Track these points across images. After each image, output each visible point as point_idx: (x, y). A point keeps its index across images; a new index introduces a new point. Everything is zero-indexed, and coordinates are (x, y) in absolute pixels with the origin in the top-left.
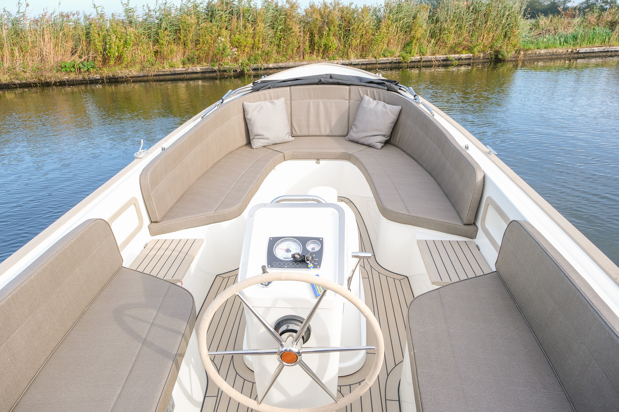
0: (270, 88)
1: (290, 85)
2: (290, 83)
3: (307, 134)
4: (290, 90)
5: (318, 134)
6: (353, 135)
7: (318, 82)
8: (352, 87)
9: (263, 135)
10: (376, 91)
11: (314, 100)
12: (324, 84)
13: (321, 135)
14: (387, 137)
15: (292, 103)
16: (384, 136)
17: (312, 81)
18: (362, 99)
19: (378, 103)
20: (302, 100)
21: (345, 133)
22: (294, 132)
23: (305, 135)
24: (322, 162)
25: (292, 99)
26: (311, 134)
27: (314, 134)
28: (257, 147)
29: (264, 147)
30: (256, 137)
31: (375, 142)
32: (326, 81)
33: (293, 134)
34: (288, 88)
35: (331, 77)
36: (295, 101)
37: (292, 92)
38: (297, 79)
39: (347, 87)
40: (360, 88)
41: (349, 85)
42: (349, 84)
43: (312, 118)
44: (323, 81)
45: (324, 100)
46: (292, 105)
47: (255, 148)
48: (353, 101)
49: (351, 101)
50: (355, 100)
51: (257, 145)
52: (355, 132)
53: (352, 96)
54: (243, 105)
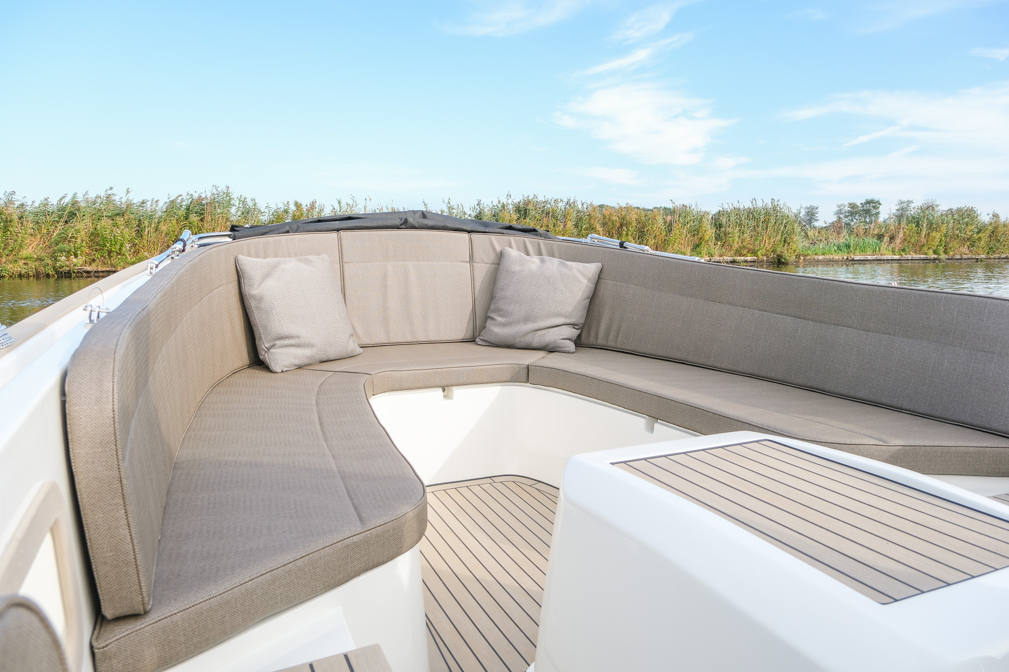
0: (288, 232)
1: (336, 227)
2: (337, 224)
3: (384, 340)
4: (340, 239)
5: (409, 339)
6: (497, 330)
7: (402, 225)
8: (474, 236)
9: (298, 337)
10: (530, 242)
11: (396, 263)
12: (414, 227)
13: (415, 340)
14: (577, 329)
15: (345, 268)
16: (573, 325)
17: (389, 223)
18: (501, 256)
19: (542, 261)
20: (369, 262)
21: (469, 335)
24: (458, 392)
25: (345, 260)
26: (394, 340)
27: (401, 339)
28: (286, 369)
29: (300, 367)
30: (279, 343)
31: (561, 338)
32: (418, 222)
34: (334, 235)
35: (424, 215)
36: (352, 263)
37: (344, 243)
38: (350, 218)
39: (466, 236)
40: (494, 238)
41: (469, 232)
42: (469, 229)
43: (394, 304)
44: (412, 222)
45: (417, 262)
46: (346, 273)
47: (279, 370)
48: (480, 264)
49: (474, 264)
50: (483, 263)
51: (286, 364)
52: (504, 325)
53: (477, 254)
54: (236, 261)
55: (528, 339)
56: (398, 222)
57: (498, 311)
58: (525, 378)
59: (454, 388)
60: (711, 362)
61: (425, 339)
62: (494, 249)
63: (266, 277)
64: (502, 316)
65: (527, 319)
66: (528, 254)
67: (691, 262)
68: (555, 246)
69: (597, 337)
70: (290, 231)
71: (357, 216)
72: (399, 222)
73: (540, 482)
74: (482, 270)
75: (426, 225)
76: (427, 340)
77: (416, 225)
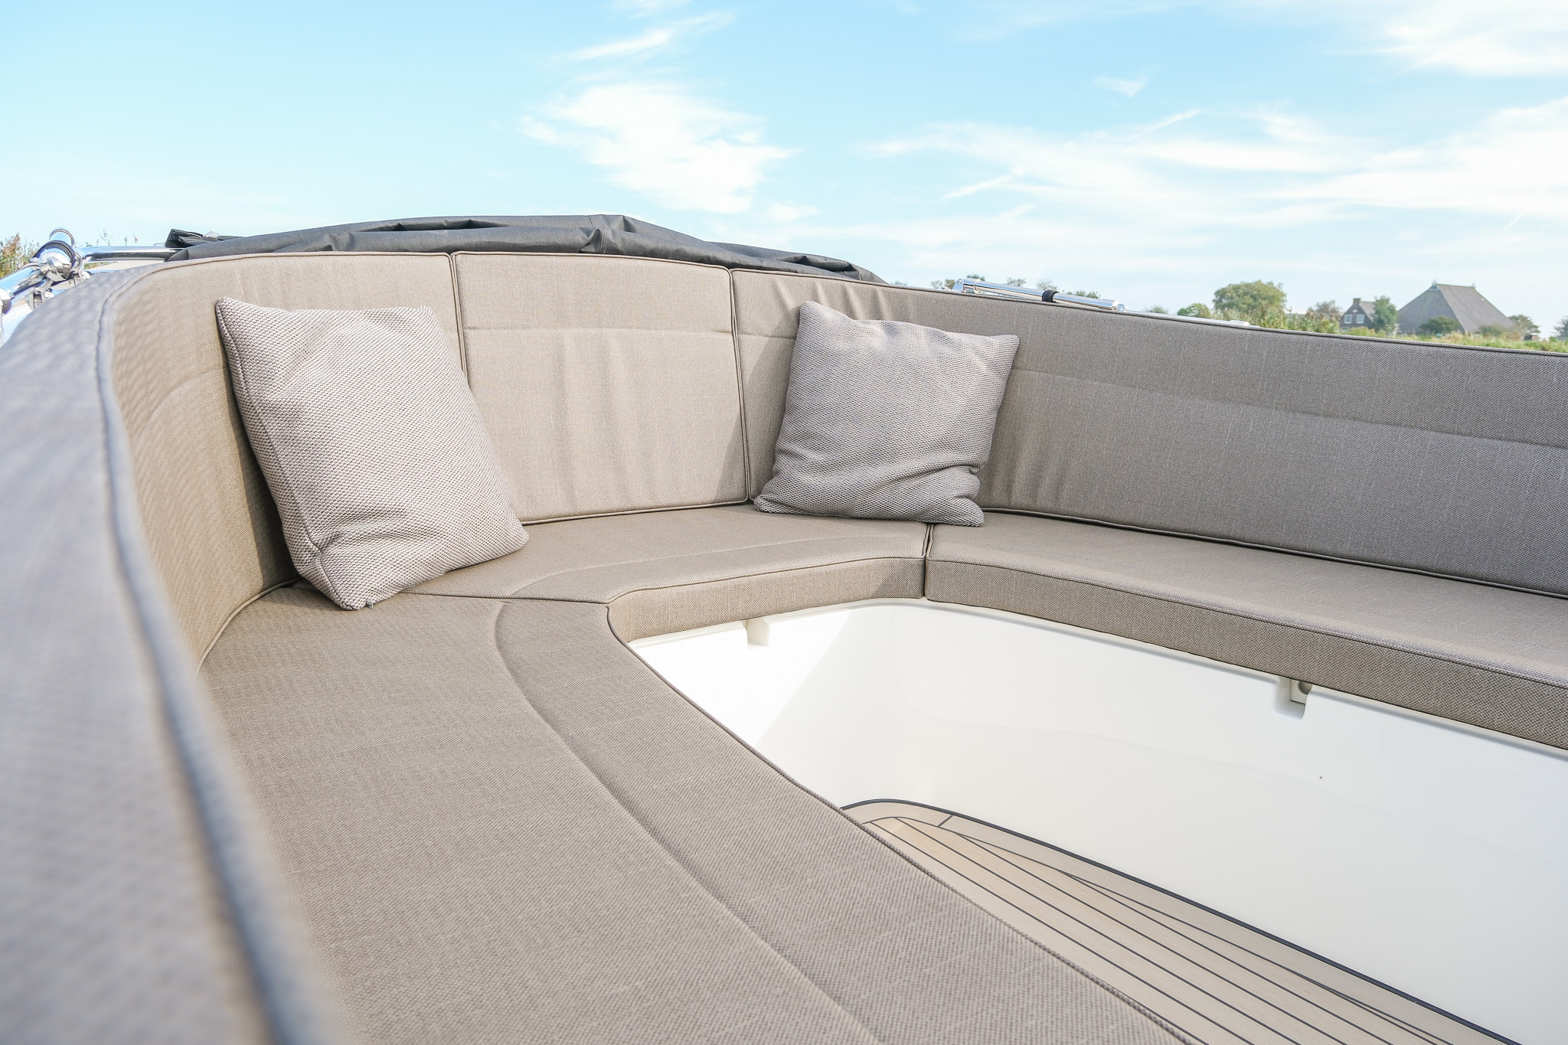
2: (446, 237)
3: (562, 508)
4: (456, 273)
5: (617, 503)
7: (588, 244)
8: (740, 276)
10: (857, 291)
11: (582, 330)
12: (614, 251)
13: (629, 506)
14: (977, 475)
15: (470, 342)
17: (560, 239)
18: (799, 318)
19: (891, 330)
20: (524, 329)
21: (735, 491)
25: (470, 322)
26: (585, 507)
28: (375, 599)
29: (405, 590)
30: (350, 529)
32: (623, 240)
34: (441, 261)
35: (628, 228)
36: (484, 332)
37: (465, 281)
38: (470, 224)
39: (723, 274)
40: (781, 281)
41: (730, 266)
42: (729, 262)
44: (611, 238)
45: (626, 330)
46: (472, 353)
47: (358, 603)
48: (753, 337)
49: (742, 337)
50: (760, 334)
51: (375, 585)
52: (823, 468)
53: (748, 316)
54: (218, 313)
55: (882, 500)
56: (580, 238)
57: (806, 437)
58: (917, 589)
59: (766, 619)
60: (1307, 542)
61: (651, 503)
62: (782, 304)
63: (302, 355)
64: (816, 449)
65: (875, 456)
66: (851, 314)
67: (1249, 332)
68: (910, 300)
69: (1009, 490)
70: (334, 248)
71: (487, 221)
72: (583, 238)
73: (953, 814)
74: (758, 347)
75: (641, 247)
77: (620, 246)
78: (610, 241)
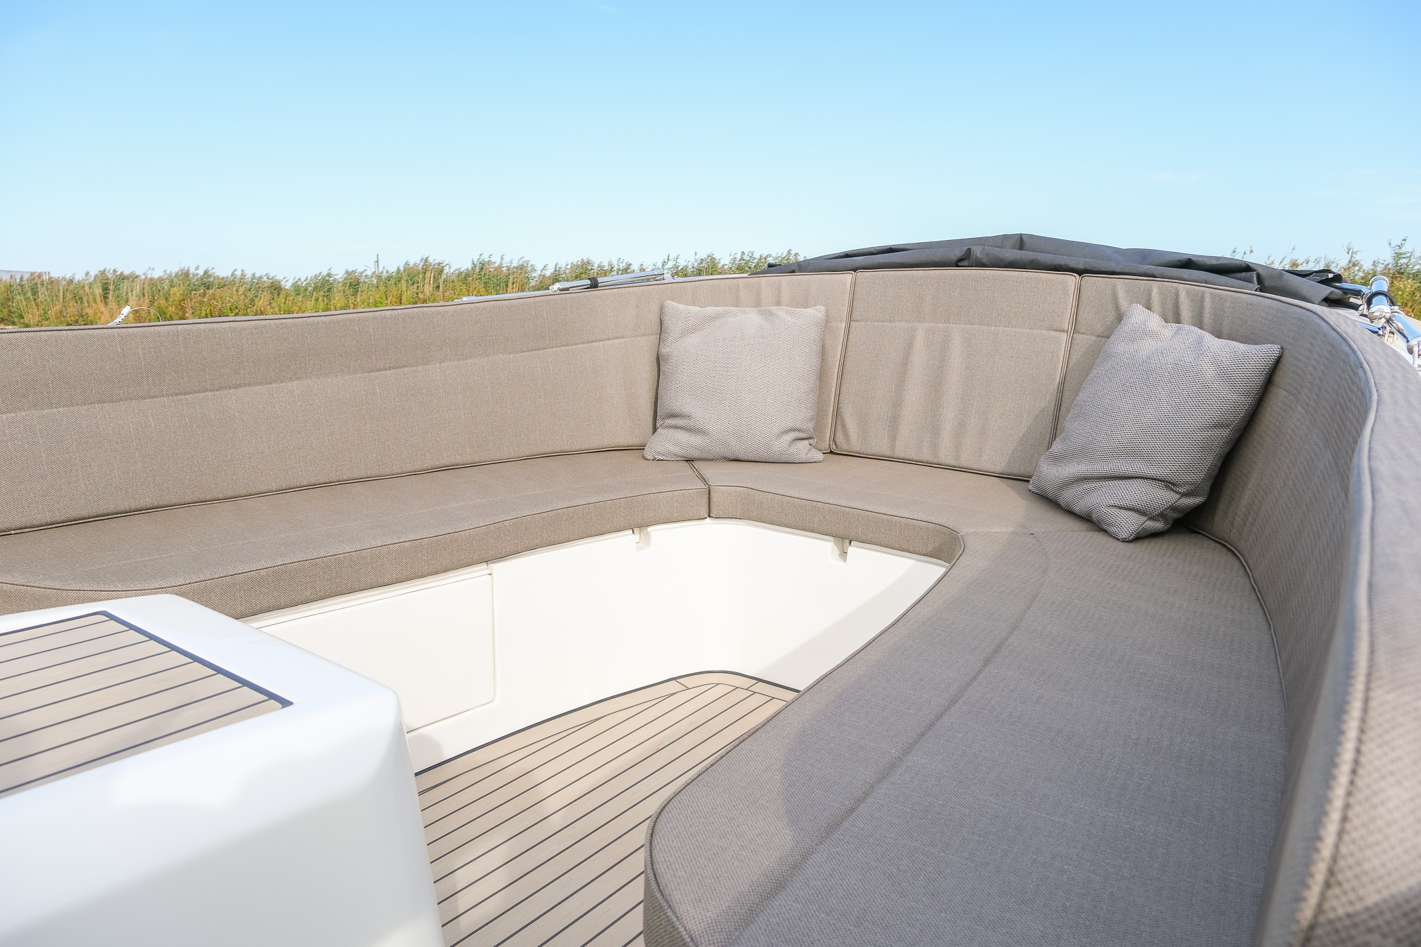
2: (859, 260)
4: (855, 284)
5: (926, 456)
7: (962, 260)
8: (1089, 280)
9: (689, 417)
10: (1188, 293)
11: (933, 325)
12: (980, 264)
13: (936, 461)
15: (852, 330)
16: (1169, 484)
17: (936, 257)
20: (890, 322)
22: (840, 438)
23: (881, 453)
25: (854, 317)
26: (900, 453)
28: (661, 458)
29: (689, 460)
30: (668, 421)
32: (988, 254)
33: (836, 445)
34: (848, 277)
35: (1021, 242)
36: (863, 323)
37: (858, 289)
38: (891, 250)
39: (1071, 280)
40: (1124, 284)
41: (1081, 272)
42: (1081, 266)
43: (914, 394)
44: (978, 255)
45: (969, 326)
46: (851, 337)
47: (649, 457)
48: (1085, 336)
49: (1076, 335)
50: (1089, 333)
53: (1085, 317)
54: (662, 308)
56: (958, 253)
61: (953, 462)
62: (1115, 307)
66: (1176, 322)
71: (902, 247)
72: (958, 256)
74: (1085, 344)
75: (1001, 260)
76: (956, 464)
77: (985, 261)
78: (977, 257)
